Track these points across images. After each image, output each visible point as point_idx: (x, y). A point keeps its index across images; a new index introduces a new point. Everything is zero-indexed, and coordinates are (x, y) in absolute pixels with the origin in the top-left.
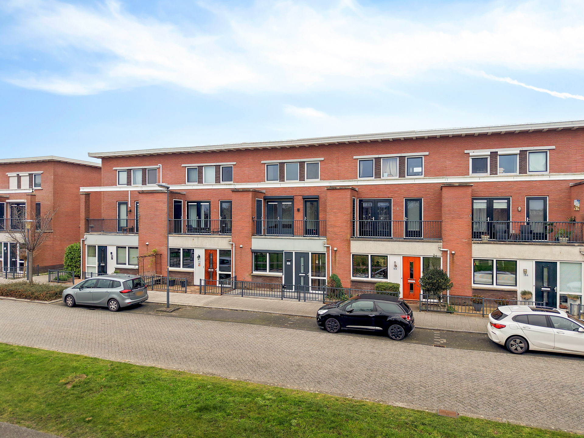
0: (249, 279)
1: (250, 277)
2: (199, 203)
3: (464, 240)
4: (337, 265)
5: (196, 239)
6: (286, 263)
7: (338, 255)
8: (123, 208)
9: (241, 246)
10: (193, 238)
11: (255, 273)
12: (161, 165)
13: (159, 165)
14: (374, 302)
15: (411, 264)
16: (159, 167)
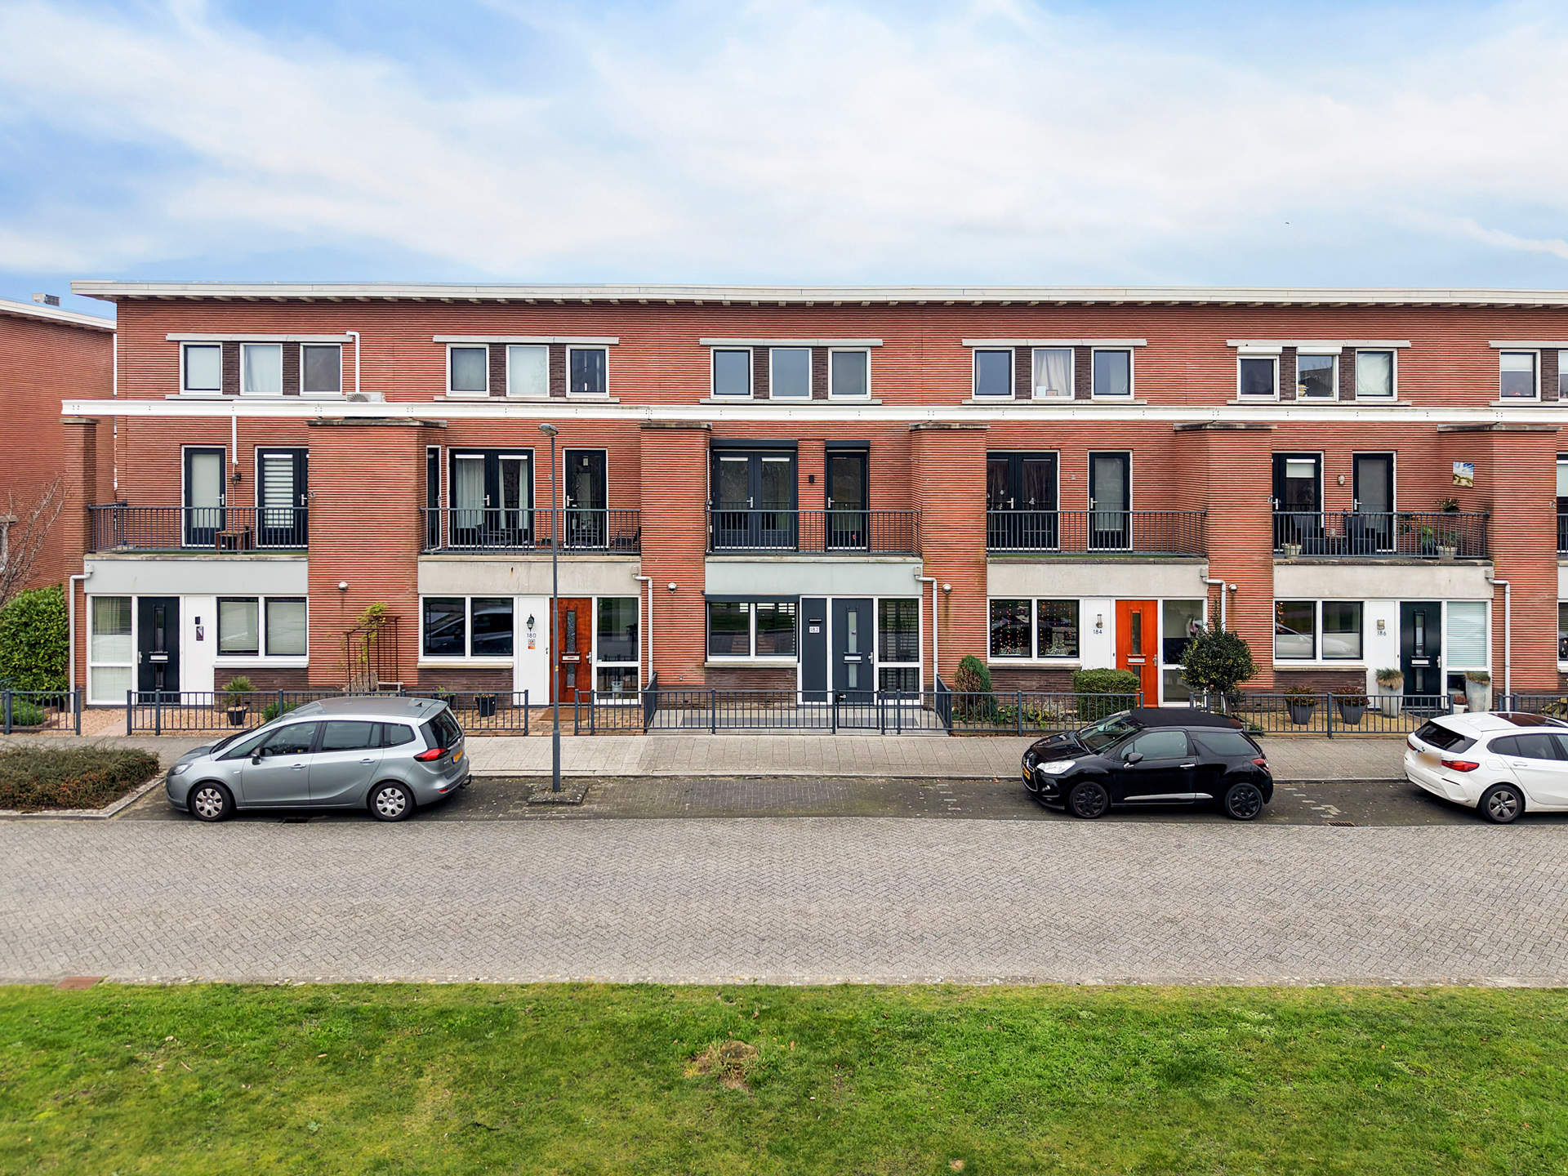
0: (697, 678)
1: (700, 672)
2: (491, 455)
3: (1256, 558)
4: (952, 630)
5: (520, 569)
6: (806, 630)
7: (953, 603)
8: (206, 471)
9: (672, 586)
10: (510, 565)
11: (715, 660)
12: (357, 335)
13: (349, 333)
14: (1186, 732)
15: (1137, 618)
16: (350, 340)
